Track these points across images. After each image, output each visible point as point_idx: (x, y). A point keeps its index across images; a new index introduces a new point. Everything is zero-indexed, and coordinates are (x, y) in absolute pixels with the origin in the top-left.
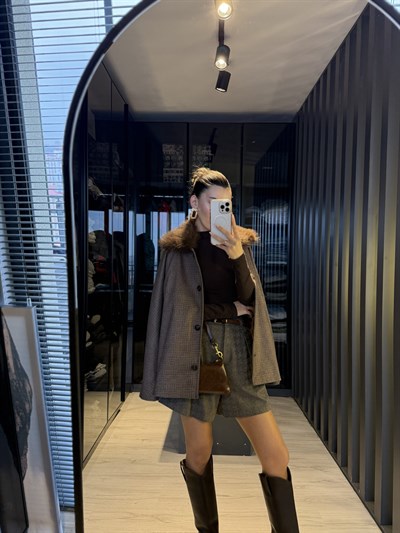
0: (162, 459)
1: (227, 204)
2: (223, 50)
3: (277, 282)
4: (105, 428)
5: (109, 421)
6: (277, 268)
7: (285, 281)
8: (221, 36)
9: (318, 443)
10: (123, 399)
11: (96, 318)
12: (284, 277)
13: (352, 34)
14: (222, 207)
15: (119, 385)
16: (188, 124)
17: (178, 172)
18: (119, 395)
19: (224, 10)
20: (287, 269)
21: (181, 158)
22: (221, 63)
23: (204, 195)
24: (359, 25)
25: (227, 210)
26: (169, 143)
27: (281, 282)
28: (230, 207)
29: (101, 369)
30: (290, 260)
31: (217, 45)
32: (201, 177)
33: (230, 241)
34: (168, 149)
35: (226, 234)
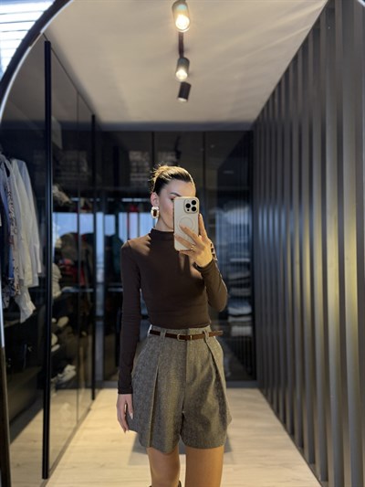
0: (132, 462)
1: (194, 203)
2: (184, 62)
3: (241, 279)
4: (75, 430)
5: (79, 422)
6: (240, 264)
7: (248, 277)
8: (181, 50)
9: (284, 437)
10: (93, 398)
11: (64, 321)
12: (247, 274)
13: (305, 46)
14: (188, 206)
15: (90, 383)
16: (153, 133)
17: (144, 177)
18: (89, 392)
19: (182, 22)
20: (249, 266)
21: (147, 164)
22: (182, 74)
23: (164, 191)
24: (311, 39)
25: (194, 209)
26: (136, 150)
27: (245, 278)
28: (197, 206)
29: (70, 371)
30: (252, 257)
31: (178, 57)
32: (161, 174)
33: (197, 244)
34: (135, 156)
35: (193, 237)
